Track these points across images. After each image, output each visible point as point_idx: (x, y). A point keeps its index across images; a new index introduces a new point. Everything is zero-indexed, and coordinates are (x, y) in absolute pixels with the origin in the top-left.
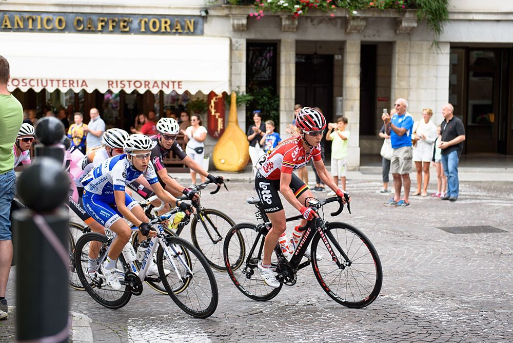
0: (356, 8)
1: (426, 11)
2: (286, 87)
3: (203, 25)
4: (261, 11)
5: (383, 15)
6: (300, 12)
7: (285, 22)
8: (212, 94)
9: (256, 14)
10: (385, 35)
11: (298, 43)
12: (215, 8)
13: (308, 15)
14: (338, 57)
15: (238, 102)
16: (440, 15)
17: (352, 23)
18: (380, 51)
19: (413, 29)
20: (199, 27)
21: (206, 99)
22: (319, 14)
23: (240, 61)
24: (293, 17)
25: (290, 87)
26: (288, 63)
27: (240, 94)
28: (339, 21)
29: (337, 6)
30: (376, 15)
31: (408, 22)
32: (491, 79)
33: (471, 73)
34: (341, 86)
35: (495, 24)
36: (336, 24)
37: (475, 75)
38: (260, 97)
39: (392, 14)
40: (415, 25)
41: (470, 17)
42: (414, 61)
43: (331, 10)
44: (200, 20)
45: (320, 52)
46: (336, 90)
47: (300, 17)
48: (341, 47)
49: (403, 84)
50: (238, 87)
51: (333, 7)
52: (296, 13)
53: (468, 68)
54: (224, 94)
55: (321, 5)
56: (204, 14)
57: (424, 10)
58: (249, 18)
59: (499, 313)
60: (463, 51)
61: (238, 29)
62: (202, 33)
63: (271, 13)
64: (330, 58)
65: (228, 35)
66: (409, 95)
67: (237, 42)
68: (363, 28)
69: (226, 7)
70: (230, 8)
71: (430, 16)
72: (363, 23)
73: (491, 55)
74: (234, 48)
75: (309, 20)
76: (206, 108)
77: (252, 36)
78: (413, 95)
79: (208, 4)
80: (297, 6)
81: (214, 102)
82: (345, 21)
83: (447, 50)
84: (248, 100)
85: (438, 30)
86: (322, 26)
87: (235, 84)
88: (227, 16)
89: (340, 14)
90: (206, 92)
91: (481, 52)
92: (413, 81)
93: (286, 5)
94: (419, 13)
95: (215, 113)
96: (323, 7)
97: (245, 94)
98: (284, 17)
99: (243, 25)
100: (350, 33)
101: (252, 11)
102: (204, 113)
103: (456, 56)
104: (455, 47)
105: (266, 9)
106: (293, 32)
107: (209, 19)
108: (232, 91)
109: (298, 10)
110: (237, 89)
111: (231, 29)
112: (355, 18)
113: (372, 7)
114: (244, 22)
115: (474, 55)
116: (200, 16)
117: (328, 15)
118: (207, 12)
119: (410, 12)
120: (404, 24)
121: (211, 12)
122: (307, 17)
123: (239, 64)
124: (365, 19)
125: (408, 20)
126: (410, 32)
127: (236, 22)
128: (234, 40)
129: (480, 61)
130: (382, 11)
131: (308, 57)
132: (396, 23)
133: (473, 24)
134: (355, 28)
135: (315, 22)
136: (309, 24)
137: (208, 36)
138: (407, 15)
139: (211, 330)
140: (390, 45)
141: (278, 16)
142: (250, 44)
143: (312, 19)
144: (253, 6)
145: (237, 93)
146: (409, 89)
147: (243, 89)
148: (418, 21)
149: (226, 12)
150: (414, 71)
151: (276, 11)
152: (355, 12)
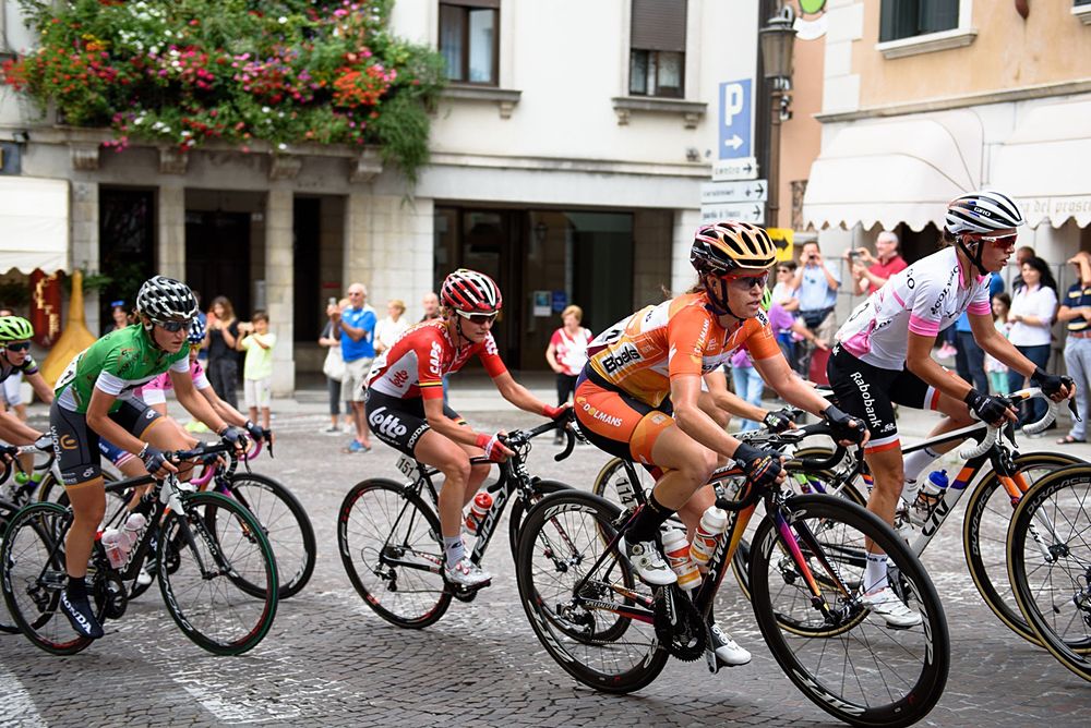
0: (284, 140)
1: (396, 149)
2: (169, 264)
3: (19, 157)
4: (123, 139)
5: (328, 153)
6: (191, 143)
7: (166, 158)
8: (38, 274)
9: (115, 142)
10: (332, 185)
11: (189, 193)
12: (40, 129)
13: (203, 147)
14: (256, 217)
15: (86, 288)
16: (417, 155)
17: (279, 164)
18: (325, 208)
19: (376, 175)
20: (13, 160)
21: (26, 282)
22: (223, 147)
23: (89, 220)
24: (179, 149)
25: (177, 263)
26: (172, 224)
27: (89, 274)
28: (257, 160)
29: (253, 136)
30: (317, 152)
31: (368, 164)
32: (496, 256)
33: (468, 247)
34: (262, 264)
35: (500, 173)
36: (251, 165)
37: (475, 249)
38: (123, 279)
39: (343, 153)
40: (379, 170)
41: (463, 161)
42: (379, 226)
43: (244, 141)
44: (15, 149)
45: (225, 208)
46: (254, 270)
47: (191, 151)
48: (261, 200)
49: (362, 261)
50: (86, 262)
51: (246, 136)
52: (184, 144)
53: (462, 239)
54: (60, 273)
55: (226, 133)
56: (20, 139)
57: (392, 147)
58: (102, 148)
59: (495, 608)
60: (453, 213)
61: (84, 167)
62: (18, 172)
63: (141, 142)
64: (244, 219)
65: (65, 175)
66: (371, 278)
67: (82, 188)
68: (296, 172)
69: (62, 130)
70: (68, 131)
71: (400, 158)
72: (296, 164)
73: (496, 219)
74: (77, 197)
75: (207, 157)
76: (26, 297)
77: (109, 179)
78: (378, 280)
79: (28, 122)
80: (185, 134)
81: (43, 288)
82: (267, 161)
83: (429, 209)
84: (103, 285)
85: (413, 179)
86: (229, 165)
87: (80, 257)
88: (63, 144)
89: (258, 148)
90: (27, 270)
91: (479, 215)
92: (378, 257)
93: (167, 130)
94: (385, 151)
95: (44, 304)
96: (231, 136)
97: (97, 274)
98: (164, 149)
99: (91, 160)
100: (274, 180)
101: (108, 138)
102: (24, 305)
103: (444, 220)
104: (441, 206)
105: (132, 136)
106: (179, 174)
107: (30, 147)
108: (74, 269)
109: (188, 139)
110: (83, 266)
111: (71, 165)
112: (282, 156)
113: (309, 140)
114: (94, 154)
115: (472, 220)
116: (14, 142)
117: (237, 149)
118: (26, 136)
119: (371, 149)
120: (362, 168)
121: (34, 137)
122: (203, 152)
123: (87, 225)
124: (299, 157)
125: (368, 162)
126: (371, 181)
127: (79, 154)
128: (76, 185)
129: (480, 227)
130: (326, 147)
131: (208, 216)
132: (349, 166)
133: (466, 172)
134: (284, 171)
135: (218, 159)
136: (207, 162)
137: (29, 176)
138: (367, 154)
139: (24, 667)
140: (341, 200)
141: (154, 148)
142: (106, 193)
143: (212, 156)
144: (109, 130)
145: (84, 272)
146: (371, 269)
147: (94, 266)
148: (384, 164)
149: (60, 137)
150: (379, 241)
151: (150, 140)
152: (282, 147)
